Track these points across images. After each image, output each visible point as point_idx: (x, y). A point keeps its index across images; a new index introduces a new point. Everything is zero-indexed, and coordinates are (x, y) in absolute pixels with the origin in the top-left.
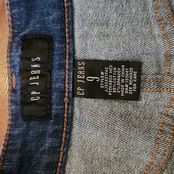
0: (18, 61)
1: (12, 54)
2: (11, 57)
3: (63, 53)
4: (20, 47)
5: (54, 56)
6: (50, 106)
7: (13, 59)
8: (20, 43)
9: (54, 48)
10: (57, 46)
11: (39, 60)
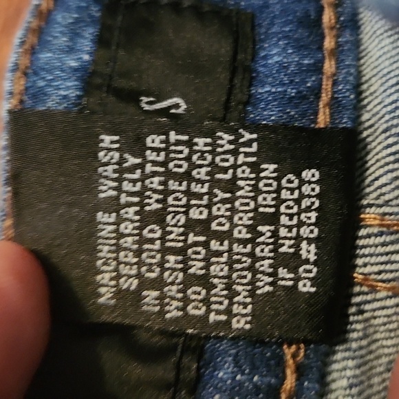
0: (65, 97)
1: (45, 56)
2: (36, 73)
3: (301, 97)
4: (89, 32)
5: (255, 106)
6: (198, 369)
7: (41, 83)
8: (91, 16)
9: (261, 69)
10: (276, 59)
11: (180, 111)
